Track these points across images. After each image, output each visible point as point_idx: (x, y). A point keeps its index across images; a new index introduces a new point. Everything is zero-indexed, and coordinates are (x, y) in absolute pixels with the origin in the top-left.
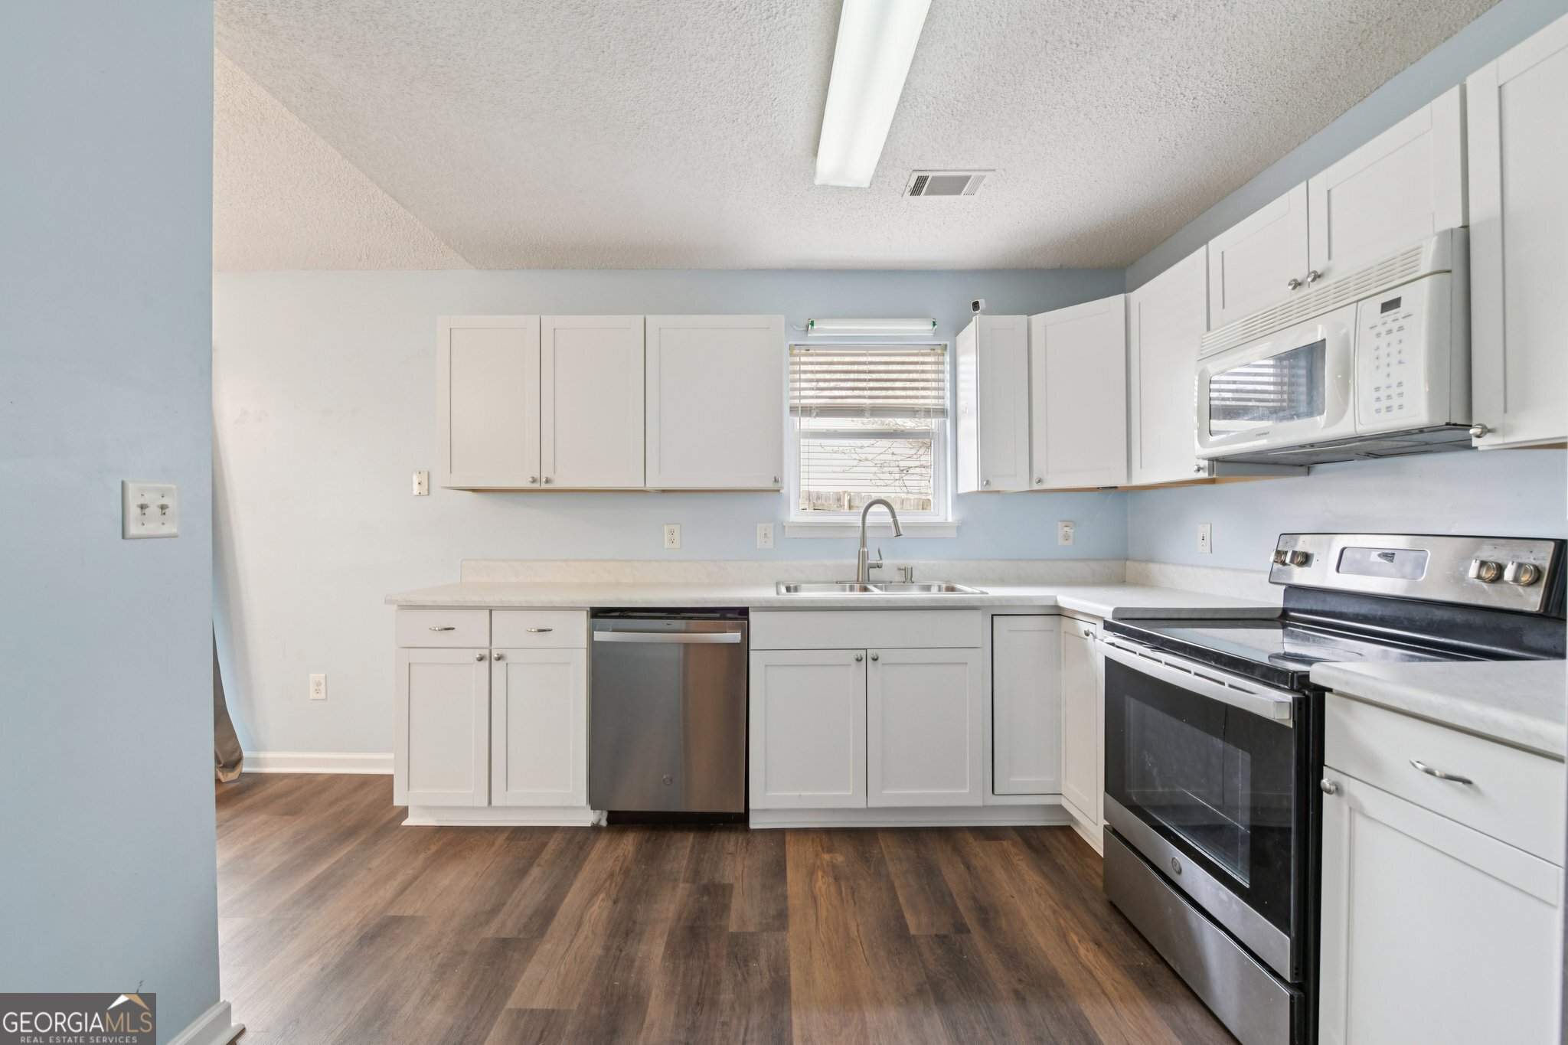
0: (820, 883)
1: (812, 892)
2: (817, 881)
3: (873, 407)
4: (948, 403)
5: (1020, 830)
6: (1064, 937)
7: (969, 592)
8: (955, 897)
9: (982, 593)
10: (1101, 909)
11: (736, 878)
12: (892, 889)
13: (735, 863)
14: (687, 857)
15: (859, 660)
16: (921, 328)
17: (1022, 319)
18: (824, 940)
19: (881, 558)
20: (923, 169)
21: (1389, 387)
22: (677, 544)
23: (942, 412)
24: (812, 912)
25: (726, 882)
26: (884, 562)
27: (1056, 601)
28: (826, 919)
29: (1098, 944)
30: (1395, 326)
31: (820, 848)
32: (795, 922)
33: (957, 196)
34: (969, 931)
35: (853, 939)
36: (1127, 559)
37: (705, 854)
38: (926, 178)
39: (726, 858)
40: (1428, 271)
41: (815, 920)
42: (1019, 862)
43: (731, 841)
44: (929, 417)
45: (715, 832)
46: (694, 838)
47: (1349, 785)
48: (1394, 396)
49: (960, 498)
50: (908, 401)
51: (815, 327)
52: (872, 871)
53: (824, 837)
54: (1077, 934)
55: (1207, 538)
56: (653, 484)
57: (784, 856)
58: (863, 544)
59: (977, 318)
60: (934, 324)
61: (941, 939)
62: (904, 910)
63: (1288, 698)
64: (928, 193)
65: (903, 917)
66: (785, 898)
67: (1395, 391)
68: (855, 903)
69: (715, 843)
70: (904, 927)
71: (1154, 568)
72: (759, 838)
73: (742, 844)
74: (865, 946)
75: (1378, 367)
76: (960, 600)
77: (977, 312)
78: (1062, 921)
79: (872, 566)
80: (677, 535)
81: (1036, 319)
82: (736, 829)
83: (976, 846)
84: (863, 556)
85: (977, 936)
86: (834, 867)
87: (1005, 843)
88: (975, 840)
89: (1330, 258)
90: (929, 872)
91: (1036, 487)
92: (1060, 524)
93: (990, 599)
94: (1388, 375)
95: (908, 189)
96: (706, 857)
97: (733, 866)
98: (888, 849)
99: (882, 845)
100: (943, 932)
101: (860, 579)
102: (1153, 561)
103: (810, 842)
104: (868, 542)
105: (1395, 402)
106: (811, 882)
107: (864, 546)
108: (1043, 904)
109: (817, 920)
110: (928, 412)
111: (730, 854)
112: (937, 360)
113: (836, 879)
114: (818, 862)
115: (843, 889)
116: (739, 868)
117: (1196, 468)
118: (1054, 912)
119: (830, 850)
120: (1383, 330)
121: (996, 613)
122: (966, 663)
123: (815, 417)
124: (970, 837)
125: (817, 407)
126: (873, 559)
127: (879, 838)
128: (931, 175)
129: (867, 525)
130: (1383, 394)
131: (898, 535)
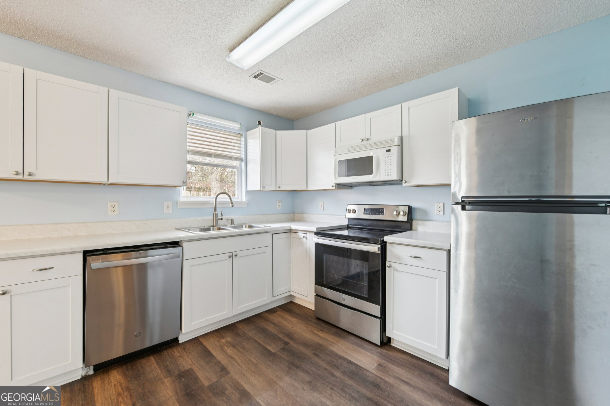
0: (228, 351)
1: (228, 355)
2: (227, 351)
3: (215, 154)
4: (243, 156)
5: (279, 307)
6: (313, 333)
7: (261, 227)
8: (277, 335)
9: (268, 226)
10: (315, 321)
11: (191, 365)
12: (256, 341)
13: (185, 360)
14: (158, 368)
15: (230, 257)
16: (236, 126)
17: (273, 131)
18: (247, 369)
19: (222, 215)
20: (263, 70)
21: (388, 170)
22: (117, 212)
23: (241, 160)
24: (234, 362)
25: (188, 369)
26: (223, 217)
27: (291, 227)
28: (241, 362)
29: (322, 331)
30: (389, 156)
31: (218, 339)
32: (230, 368)
33: (267, 83)
34: (289, 343)
35: (256, 364)
36: (294, 213)
37: (166, 362)
38: (262, 74)
39: (179, 359)
40: (397, 144)
41: (237, 364)
42: (287, 317)
43: (176, 352)
44: (236, 160)
45: (163, 351)
46: (154, 358)
47: (393, 264)
48: (389, 172)
49: (248, 192)
50: (228, 153)
51: (194, 116)
52: (244, 338)
53: (216, 334)
54: (315, 330)
55: (322, 206)
56: (111, 181)
57: (205, 347)
58: (215, 210)
59: (259, 128)
60: (241, 126)
61: (283, 349)
62: (265, 346)
63: (380, 246)
64: (259, 79)
65: (267, 348)
66: (219, 362)
67: (389, 171)
68: (247, 352)
69: (167, 356)
70: (270, 352)
71: (305, 215)
72: (188, 346)
73: (182, 351)
74: (262, 364)
75: (385, 165)
76: (257, 230)
77: (259, 125)
78: (310, 329)
79: (219, 219)
80: (116, 208)
81: (278, 132)
82: (174, 346)
83: (271, 317)
84: (215, 215)
85: (292, 343)
86: (229, 343)
87: (278, 312)
88: (269, 314)
89: (370, 136)
90: (263, 331)
91: (278, 189)
92: (277, 202)
93: (273, 228)
94: (388, 167)
95: (254, 75)
96: (168, 363)
97: (185, 361)
98: (243, 328)
99: (240, 328)
100: (282, 347)
101: (214, 225)
102: (303, 213)
103: (212, 338)
104: (218, 210)
105: (389, 174)
106: (225, 352)
107: (216, 211)
108: (302, 326)
109: (238, 364)
110: (236, 159)
111: (180, 357)
112: (237, 139)
113: (233, 346)
114: (222, 344)
115: (239, 349)
116: (190, 361)
117: (332, 186)
118: (306, 327)
119: (223, 338)
120: (387, 156)
121: (274, 233)
122: (265, 252)
123: (190, 155)
124: (266, 314)
125: (191, 151)
126: (219, 216)
127: (237, 326)
128: (265, 73)
129: (217, 202)
130: (387, 171)
131: (233, 206)
